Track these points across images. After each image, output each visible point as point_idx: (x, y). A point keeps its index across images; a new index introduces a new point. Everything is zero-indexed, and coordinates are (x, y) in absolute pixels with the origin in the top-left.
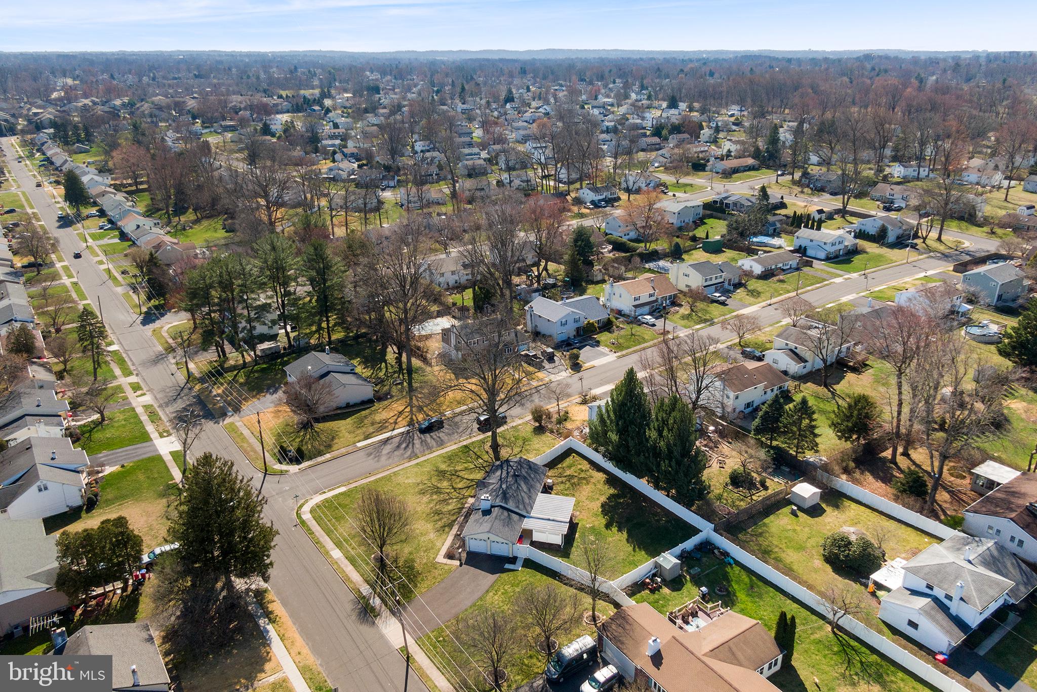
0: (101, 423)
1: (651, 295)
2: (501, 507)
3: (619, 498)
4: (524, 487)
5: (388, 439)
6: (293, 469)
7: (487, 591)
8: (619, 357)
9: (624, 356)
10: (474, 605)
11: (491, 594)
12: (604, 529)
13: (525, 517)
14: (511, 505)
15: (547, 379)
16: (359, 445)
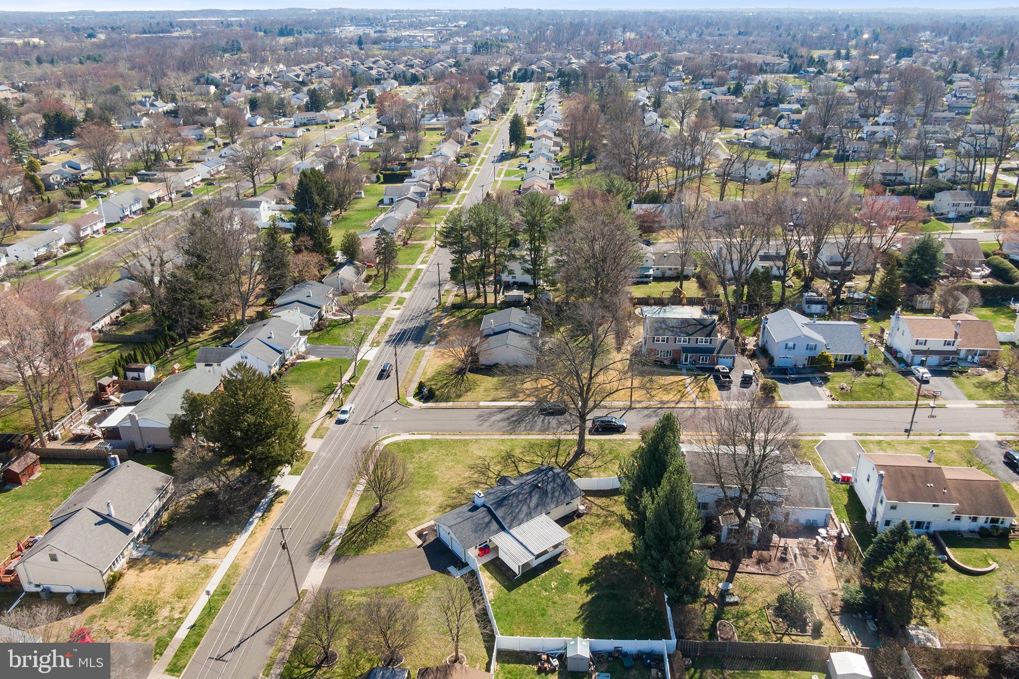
0: (348, 322)
1: (947, 343)
2: (489, 510)
3: (629, 559)
4: (534, 501)
5: (509, 408)
6: (417, 404)
7: (410, 582)
8: (833, 407)
9: (840, 407)
10: (387, 587)
11: (410, 585)
12: (575, 582)
13: (503, 529)
14: (499, 513)
15: (717, 403)
16: (482, 404)
